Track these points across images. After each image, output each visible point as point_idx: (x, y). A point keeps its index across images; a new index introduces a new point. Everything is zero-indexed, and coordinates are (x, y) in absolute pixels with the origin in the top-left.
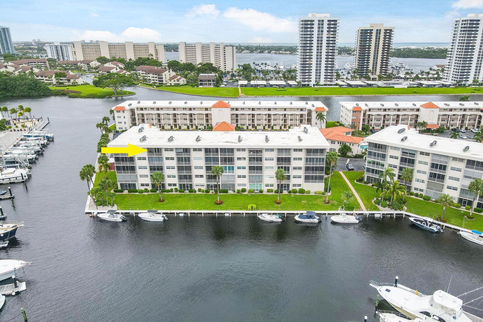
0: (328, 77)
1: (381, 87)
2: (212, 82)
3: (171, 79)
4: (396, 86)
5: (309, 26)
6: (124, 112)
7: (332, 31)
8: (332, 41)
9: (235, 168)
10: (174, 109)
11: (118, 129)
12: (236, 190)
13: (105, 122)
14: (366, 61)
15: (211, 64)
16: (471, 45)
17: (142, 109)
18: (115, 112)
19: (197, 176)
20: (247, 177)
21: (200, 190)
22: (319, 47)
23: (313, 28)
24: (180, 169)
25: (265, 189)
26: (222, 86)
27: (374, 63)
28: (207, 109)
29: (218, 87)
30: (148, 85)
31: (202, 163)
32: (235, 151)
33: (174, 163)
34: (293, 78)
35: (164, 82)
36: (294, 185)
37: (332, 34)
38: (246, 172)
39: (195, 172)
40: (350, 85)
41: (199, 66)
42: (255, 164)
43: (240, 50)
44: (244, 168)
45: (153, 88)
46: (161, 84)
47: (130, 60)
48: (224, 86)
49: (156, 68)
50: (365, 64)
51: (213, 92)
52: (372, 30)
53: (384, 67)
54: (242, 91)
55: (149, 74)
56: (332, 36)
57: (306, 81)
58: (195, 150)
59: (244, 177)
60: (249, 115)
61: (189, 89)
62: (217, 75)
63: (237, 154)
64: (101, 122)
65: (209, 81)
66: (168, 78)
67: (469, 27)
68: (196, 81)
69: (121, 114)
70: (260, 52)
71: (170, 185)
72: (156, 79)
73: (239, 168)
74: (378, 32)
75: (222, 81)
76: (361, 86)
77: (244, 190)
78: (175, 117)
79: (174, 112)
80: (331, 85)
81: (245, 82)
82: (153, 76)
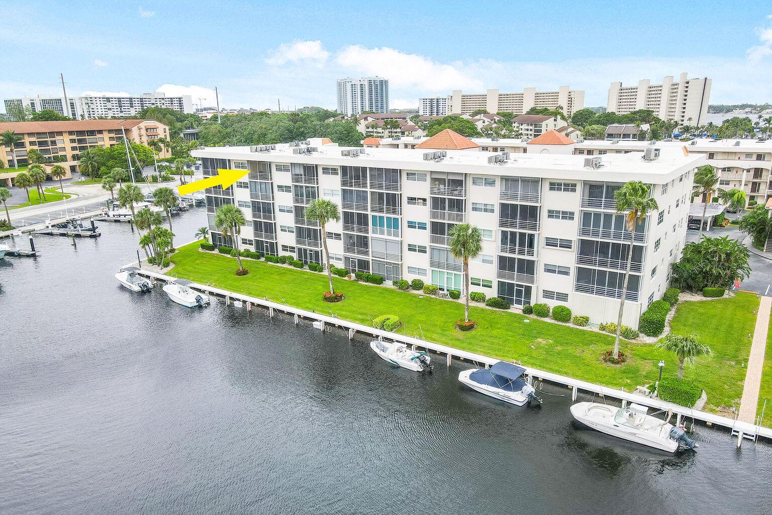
19: (330, 235)
20: (428, 249)
24: (298, 213)
32: (404, 178)
38: (425, 238)
42: (446, 218)
44: (422, 226)
55: (522, 124)
59: (422, 251)
63: (408, 188)
65: (625, 136)
71: (285, 248)
73: (411, 225)
82: (527, 127)
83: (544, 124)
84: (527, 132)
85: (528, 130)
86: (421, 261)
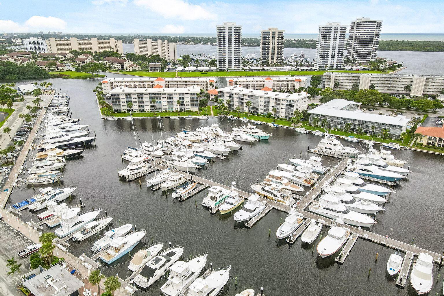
0: (237, 64)
1: (271, 71)
2: (158, 69)
3: (130, 67)
4: (281, 70)
5: (222, 31)
6: (107, 84)
7: (238, 34)
8: (238, 40)
9: (162, 102)
10: (134, 82)
11: (104, 93)
12: (163, 111)
13: (97, 89)
14: (267, 54)
15: (158, 56)
16: (327, 43)
17: (116, 82)
18: (103, 84)
19: (146, 105)
20: (167, 105)
21: (147, 111)
22: (230, 45)
23: (225, 32)
24: (139, 102)
25: (175, 111)
26: (165, 71)
27: (272, 55)
28: (152, 82)
29: (163, 71)
30: (114, 70)
31: (148, 100)
32: (162, 95)
33: (137, 100)
34: (215, 65)
35: (125, 69)
36: (187, 109)
37: (237, 36)
38: (166, 103)
39: (145, 104)
40: (252, 70)
41: (149, 57)
42: (170, 100)
43: (186, 42)
44: (166, 102)
45: (118, 73)
46: (123, 70)
47: (95, 52)
48: (166, 71)
49: (118, 59)
50: (267, 55)
51: (158, 75)
52: (270, 32)
53: (279, 58)
54: (178, 74)
55: (114, 63)
56: (238, 37)
57: (222, 67)
58: (145, 94)
59: (166, 105)
60: (175, 85)
61: (143, 73)
62: (162, 64)
63: (162, 96)
64: (95, 89)
65: (156, 68)
66: (128, 66)
67: (325, 32)
68: (147, 67)
69: (106, 85)
70: (203, 44)
71: (135, 109)
72: (119, 66)
73: (163, 102)
74: (274, 33)
75: (166, 68)
76: (259, 70)
77: (166, 111)
78: (135, 86)
79: (134, 84)
80: (239, 70)
81: (182, 68)
82: (117, 64)
83: (124, 63)
84: (117, 66)
85: (117, 65)
86: (166, 107)
